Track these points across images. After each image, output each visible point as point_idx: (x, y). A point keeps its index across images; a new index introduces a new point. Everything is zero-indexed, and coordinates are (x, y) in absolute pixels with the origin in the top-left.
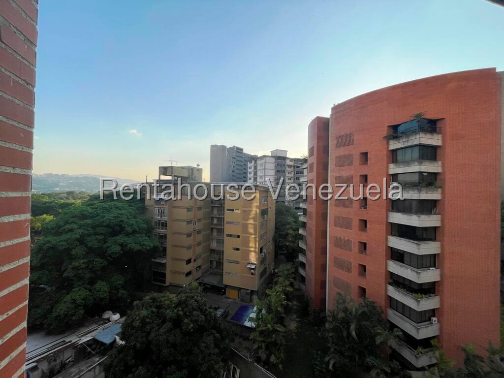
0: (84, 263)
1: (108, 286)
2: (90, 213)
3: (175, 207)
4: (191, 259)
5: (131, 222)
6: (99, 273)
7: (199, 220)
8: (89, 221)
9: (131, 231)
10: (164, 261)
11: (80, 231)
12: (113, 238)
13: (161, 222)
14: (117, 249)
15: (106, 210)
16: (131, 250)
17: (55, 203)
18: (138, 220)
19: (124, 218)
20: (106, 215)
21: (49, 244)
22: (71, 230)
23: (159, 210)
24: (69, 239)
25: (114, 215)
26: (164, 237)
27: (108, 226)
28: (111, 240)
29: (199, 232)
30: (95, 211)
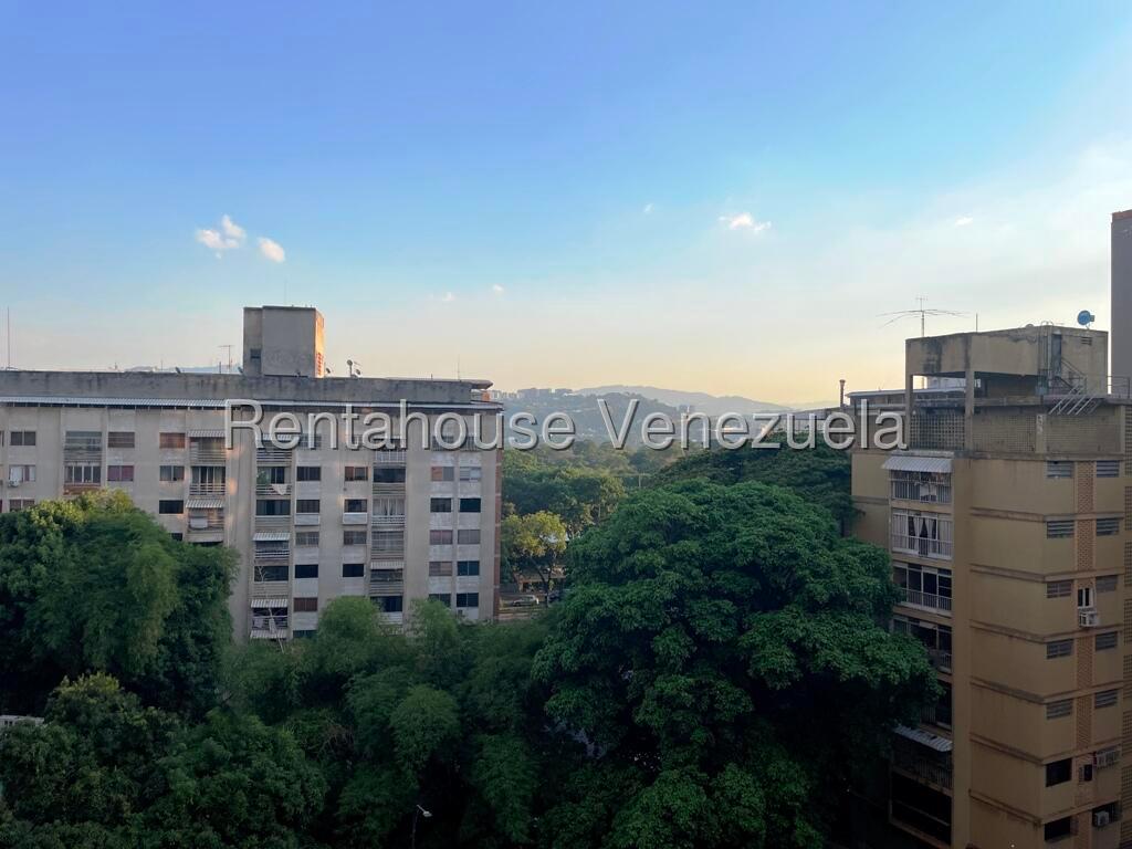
0: (690, 689)
1: (762, 793)
2: (694, 518)
3: (987, 513)
4: (1070, 760)
5: (822, 561)
6: (729, 735)
7: (1107, 581)
8: (692, 545)
9: (825, 598)
10: (942, 744)
11: (672, 576)
12: (768, 616)
13: (924, 570)
14: (785, 659)
15: (736, 508)
16: (832, 672)
17: (562, 477)
18: (843, 554)
19: (799, 545)
20: (739, 526)
21: (597, 608)
22: (649, 572)
23: (911, 520)
24: (646, 599)
25: (766, 531)
26: (938, 640)
27: (752, 569)
28: (761, 622)
29: (1106, 640)
30: (706, 511)
